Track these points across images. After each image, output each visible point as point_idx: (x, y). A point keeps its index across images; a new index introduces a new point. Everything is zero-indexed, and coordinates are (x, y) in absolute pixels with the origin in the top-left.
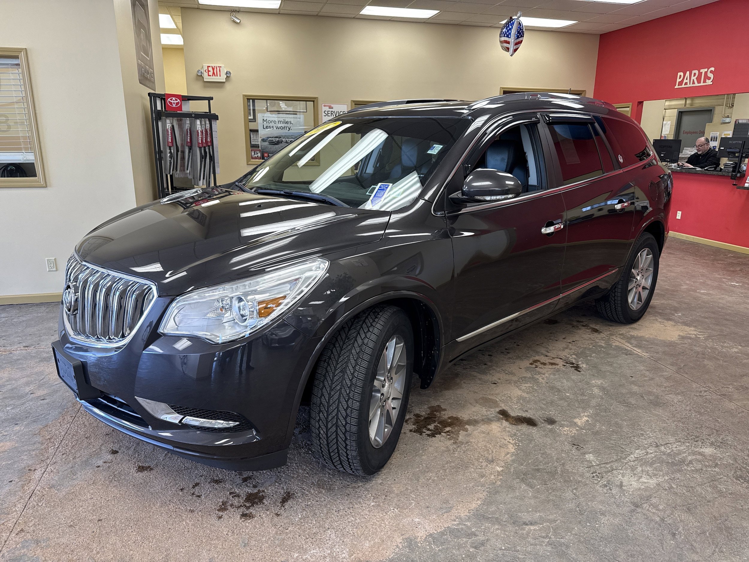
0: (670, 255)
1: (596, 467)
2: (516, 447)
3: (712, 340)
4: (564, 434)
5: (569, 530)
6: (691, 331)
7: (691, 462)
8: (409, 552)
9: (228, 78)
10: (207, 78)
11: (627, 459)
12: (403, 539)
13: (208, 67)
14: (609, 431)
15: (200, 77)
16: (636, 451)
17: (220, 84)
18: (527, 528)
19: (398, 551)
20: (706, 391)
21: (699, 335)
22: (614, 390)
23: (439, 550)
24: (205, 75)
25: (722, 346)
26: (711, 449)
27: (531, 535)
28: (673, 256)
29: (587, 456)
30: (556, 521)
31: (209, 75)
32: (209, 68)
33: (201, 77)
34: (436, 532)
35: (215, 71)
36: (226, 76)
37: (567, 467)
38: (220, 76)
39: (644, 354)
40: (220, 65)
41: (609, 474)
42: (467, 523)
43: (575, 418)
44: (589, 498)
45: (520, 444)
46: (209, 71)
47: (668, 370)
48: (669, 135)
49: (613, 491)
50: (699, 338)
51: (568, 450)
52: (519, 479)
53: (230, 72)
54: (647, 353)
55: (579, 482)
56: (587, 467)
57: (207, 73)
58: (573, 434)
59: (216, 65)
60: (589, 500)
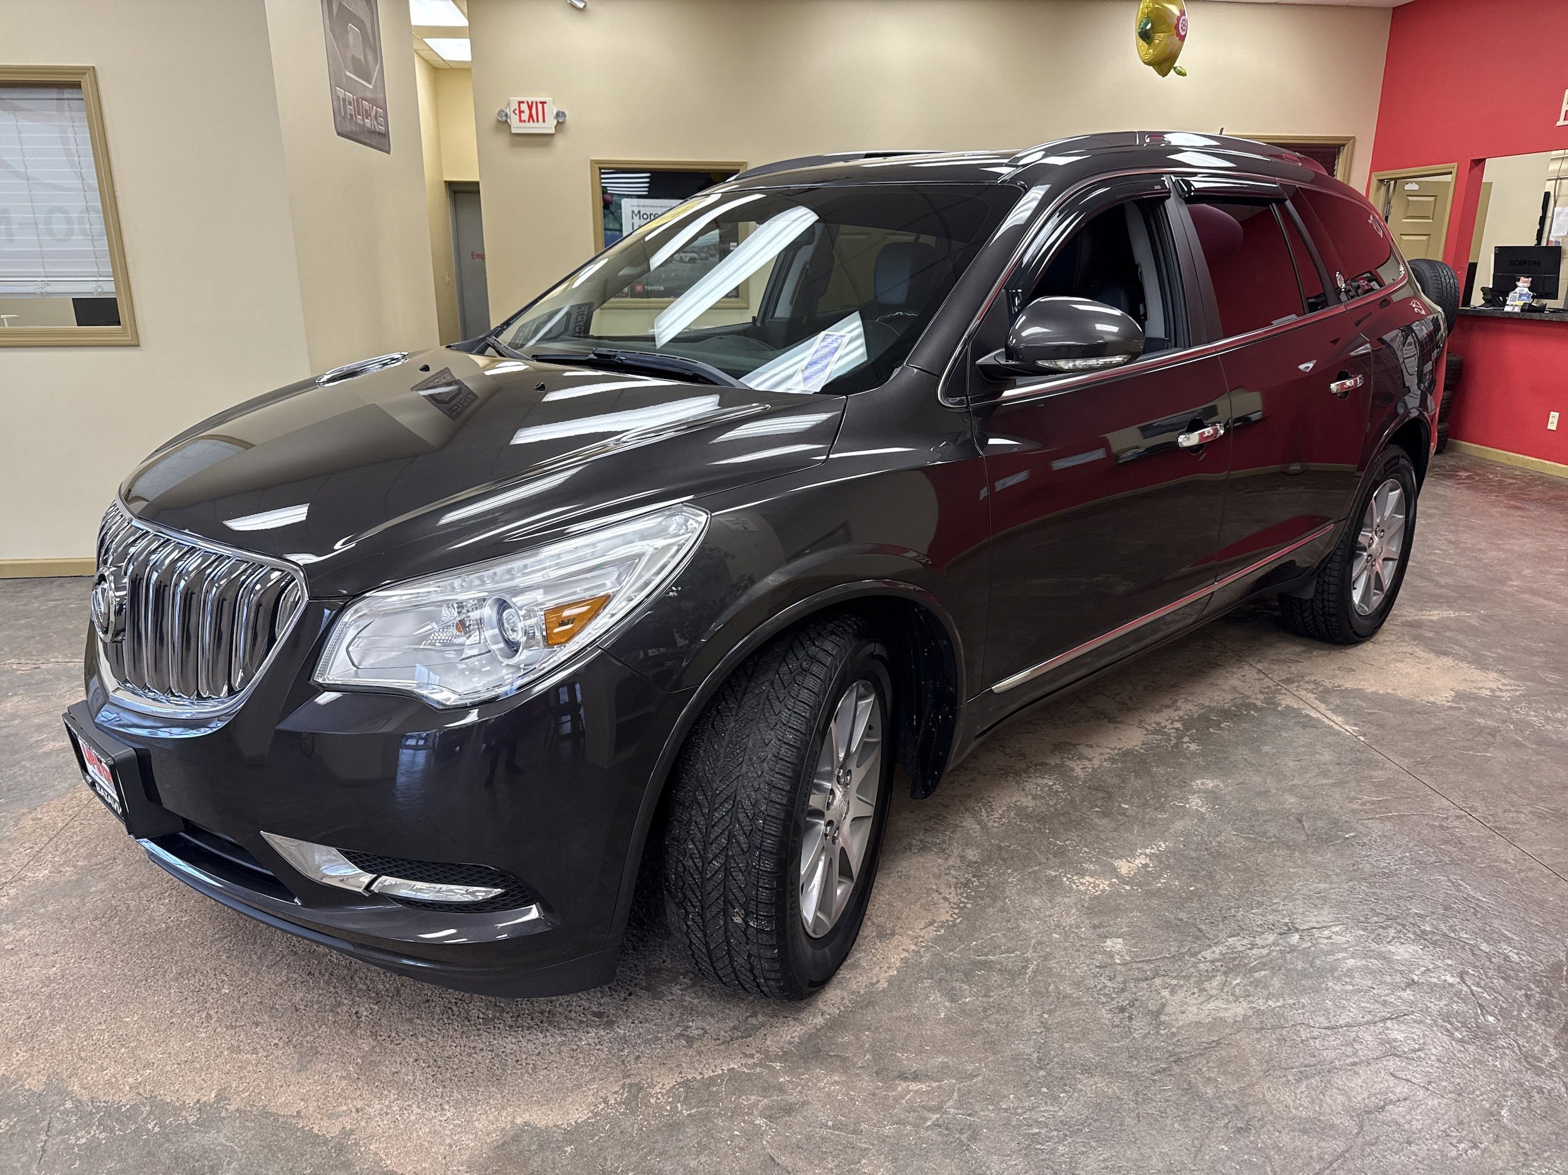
0: (1512, 511)
1: (1119, 968)
2: (956, 911)
3: (1529, 703)
4: (1079, 891)
5: (993, 1099)
6: (1488, 682)
7: (1349, 973)
8: (621, 1114)
9: (560, 125)
10: (517, 127)
11: (1199, 956)
12: (623, 1087)
13: (520, 103)
14: (1184, 892)
15: (503, 123)
16: (1229, 940)
17: (543, 139)
18: (902, 1086)
19: (603, 1109)
20: (1459, 817)
21: (1501, 690)
22: (1239, 801)
23: (689, 1115)
24: (514, 120)
25: (1547, 719)
26: (1412, 948)
27: (904, 1101)
28: (1519, 513)
29: (1109, 942)
30: (975, 1076)
31: (521, 121)
32: (522, 105)
33: (506, 126)
34: (699, 1077)
35: (534, 111)
36: (556, 122)
37: (1052, 963)
38: (544, 121)
39: (1347, 728)
40: (543, 100)
41: (1144, 985)
42: (774, 1065)
43: (1120, 857)
44: (1072, 1033)
45: (969, 906)
46: (521, 112)
47: (1388, 764)
48: (1566, 239)
49: (1134, 1022)
50: (1500, 697)
51: (1071, 926)
52: (932, 978)
53: (563, 113)
54: (1355, 725)
55: (1064, 998)
56: (1097, 967)
57: (518, 116)
58: (1099, 892)
59: (535, 99)
60: (1070, 1039)
